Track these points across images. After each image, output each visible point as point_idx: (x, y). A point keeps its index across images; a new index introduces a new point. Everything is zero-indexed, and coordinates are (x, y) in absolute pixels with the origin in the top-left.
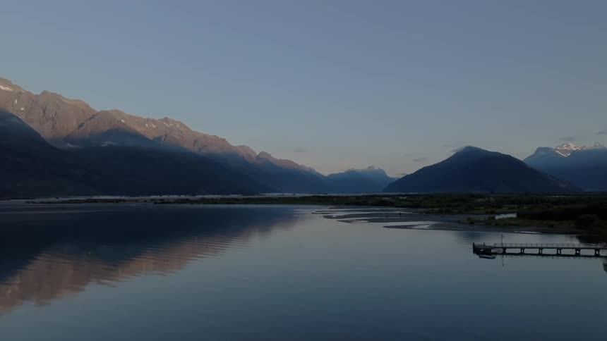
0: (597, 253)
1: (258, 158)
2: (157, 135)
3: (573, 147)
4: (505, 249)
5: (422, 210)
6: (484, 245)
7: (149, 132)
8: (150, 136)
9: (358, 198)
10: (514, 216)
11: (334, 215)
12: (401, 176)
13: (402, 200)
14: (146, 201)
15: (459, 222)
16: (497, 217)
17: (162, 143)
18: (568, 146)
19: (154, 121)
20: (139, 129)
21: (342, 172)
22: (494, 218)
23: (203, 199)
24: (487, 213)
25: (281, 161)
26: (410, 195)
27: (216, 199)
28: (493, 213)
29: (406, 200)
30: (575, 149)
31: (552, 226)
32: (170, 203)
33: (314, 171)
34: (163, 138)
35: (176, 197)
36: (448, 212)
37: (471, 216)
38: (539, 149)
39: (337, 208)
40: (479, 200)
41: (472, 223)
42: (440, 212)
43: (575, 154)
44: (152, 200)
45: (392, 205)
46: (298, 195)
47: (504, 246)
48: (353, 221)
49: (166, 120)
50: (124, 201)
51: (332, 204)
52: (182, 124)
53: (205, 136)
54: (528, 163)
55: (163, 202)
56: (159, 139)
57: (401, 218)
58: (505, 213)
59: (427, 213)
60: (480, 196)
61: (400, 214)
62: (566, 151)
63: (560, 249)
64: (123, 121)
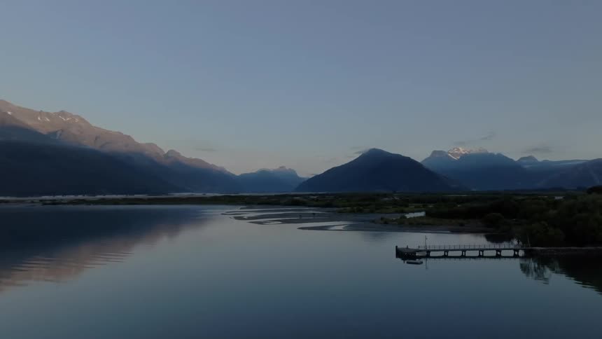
0: (516, 253)
1: (167, 156)
2: (51, 129)
3: (462, 150)
4: (429, 252)
5: (335, 209)
6: (407, 248)
7: (42, 126)
8: (44, 131)
9: (269, 197)
10: (422, 214)
11: (246, 216)
12: (311, 177)
13: (313, 200)
14: (33, 202)
15: (373, 221)
16: (408, 216)
17: (57, 138)
18: (459, 150)
19: (48, 115)
20: (30, 123)
21: (254, 171)
22: (405, 218)
23: (103, 199)
24: (397, 212)
25: (192, 160)
26: (320, 195)
27: (118, 199)
28: (403, 212)
29: (317, 200)
30: (463, 153)
31: (462, 225)
32: (64, 204)
33: (226, 171)
34: (59, 133)
35: (72, 197)
36: (360, 211)
37: (383, 215)
38: (435, 152)
39: (247, 208)
40: (386, 199)
41: (386, 223)
42: (352, 212)
43: (465, 157)
44: (41, 201)
45: (304, 204)
46: (209, 195)
47: (428, 249)
48: (266, 222)
49: (63, 113)
50: (7, 202)
51: (242, 204)
52: (82, 120)
53: (107, 133)
54: (426, 165)
55: (54, 203)
56: (55, 133)
57: (314, 218)
58: (413, 212)
59: (340, 212)
60: (385, 196)
61: (314, 214)
62: (457, 155)
63: (483, 250)
64: (9, 113)
